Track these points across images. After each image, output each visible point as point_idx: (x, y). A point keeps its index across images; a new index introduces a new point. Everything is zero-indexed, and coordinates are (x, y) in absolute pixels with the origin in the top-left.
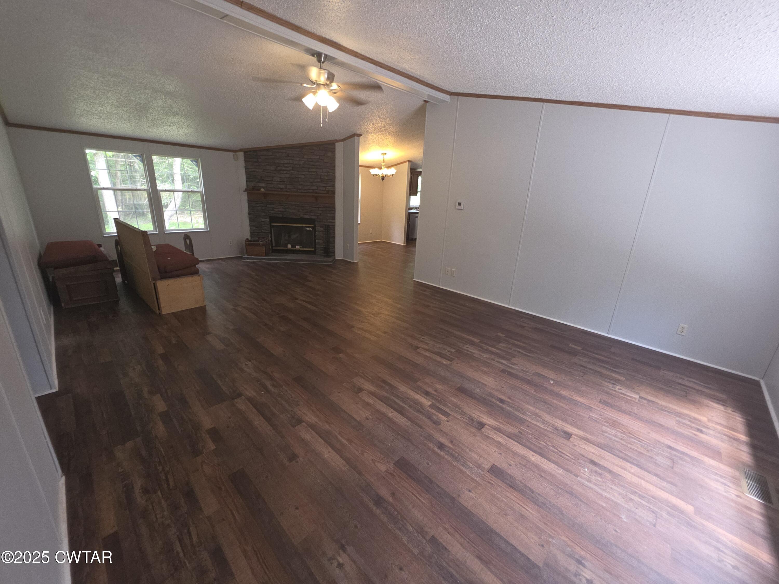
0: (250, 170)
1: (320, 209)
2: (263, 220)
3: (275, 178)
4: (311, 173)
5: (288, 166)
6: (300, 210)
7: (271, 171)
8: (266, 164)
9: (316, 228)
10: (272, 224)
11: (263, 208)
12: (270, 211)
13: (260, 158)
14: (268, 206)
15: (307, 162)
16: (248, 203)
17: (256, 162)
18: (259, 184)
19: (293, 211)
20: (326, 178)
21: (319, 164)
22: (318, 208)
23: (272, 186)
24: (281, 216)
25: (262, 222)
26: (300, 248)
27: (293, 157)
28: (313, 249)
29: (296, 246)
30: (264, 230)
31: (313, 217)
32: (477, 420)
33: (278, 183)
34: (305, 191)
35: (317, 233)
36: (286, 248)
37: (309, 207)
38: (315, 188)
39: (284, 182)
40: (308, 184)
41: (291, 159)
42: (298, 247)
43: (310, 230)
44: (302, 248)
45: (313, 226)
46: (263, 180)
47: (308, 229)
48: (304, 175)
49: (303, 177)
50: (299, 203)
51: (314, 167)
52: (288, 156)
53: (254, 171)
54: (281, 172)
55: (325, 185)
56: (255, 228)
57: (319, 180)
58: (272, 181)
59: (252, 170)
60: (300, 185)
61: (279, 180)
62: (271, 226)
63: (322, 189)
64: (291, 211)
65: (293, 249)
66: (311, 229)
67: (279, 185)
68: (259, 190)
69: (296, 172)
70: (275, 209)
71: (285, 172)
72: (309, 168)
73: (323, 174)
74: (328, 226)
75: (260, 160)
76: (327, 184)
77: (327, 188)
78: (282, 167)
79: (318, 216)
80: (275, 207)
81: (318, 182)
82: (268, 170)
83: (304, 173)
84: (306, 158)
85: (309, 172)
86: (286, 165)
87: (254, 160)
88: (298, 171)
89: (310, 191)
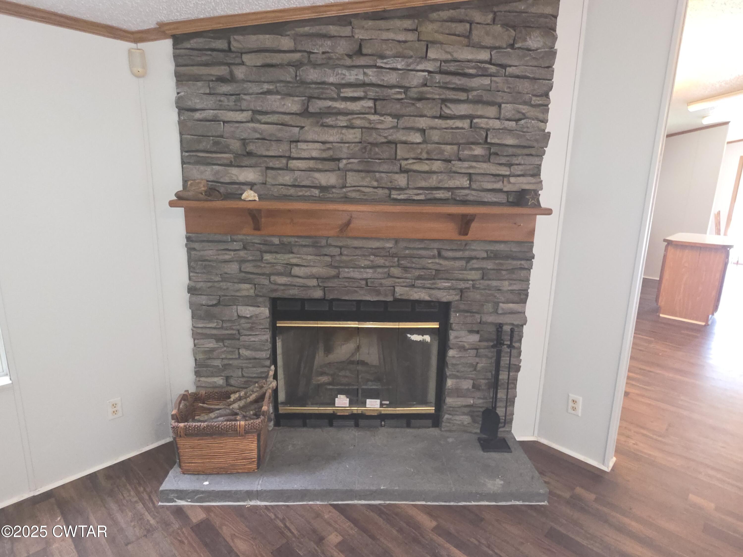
0: (197, 115)
1: (475, 264)
2: (247, 311)
3: (302, 146)
4: (450, 123)
5: (359, 93)
6: (396, 271)
7: (287, 118)
8: (266, 87)
9: (452, 335)
10: (280, 324)
11: (248, 267)
12: (273, 278)
13: (243, 64)
14: (267, 257)
15: (438, 77)
16: (190, 250)
17: (221, 80)
18: (234, 171)
19: (369, 273)
20: (510, 141)
21: (486, 81)
22: (470, 259)
23: (287, 178)
24: (318, 294)
25: (243, 321)
26: (382, 405)
27: (382, 57)
28: (431, 409)
29: (368, 401)
30: (247, 348)
31: (444, 296)
33: (311, 164)
34: (422, 197)
35: (451, 353)
36: (329, 409)
37: (434, 257)
38: (463, 182)
39: (339, 160)
40: (437, 166)
41: (376, 66)
42: (373, 405)
43: (423, 343)
44: (388, 406)
45: (435, 325)
46: (250, 154)
47: (416, 338)
48: (423, 131)
49: (417, 138)
50: (389, 245)
51: (463, 96)
52: (359, 52)
53: (215, 120)
54: (329, 121)
55: (504, 171)
56: (211, 344)
57: (478, 151)
58: (290, 158)
59: (210, 114)
60: (402, 171)
61: (315, 154)
62: (275, 329)
63: (490, 186)
64: (356, 274)
65: (355, 409)
66: (427, 338)
67: (317, 175)
68: (238, 197)
69: (389, 119)
70: (296, 271)
71: (342, 121)
72: (444, 101)
73: (497, 124)
74: (499, 327)
75: (240, 72)
76: (510, 165)
77: (512, 180)
78: (332, 99)
79: (462, 291)
80: (294, 261)
81: (475, 159)
82: (274, 113)
83: (422, 123)
84: (435, 60)
85: (441, 117)
86: (348, 92)
87: (222, 71)
88: (397, 116)
89: (440, 194)
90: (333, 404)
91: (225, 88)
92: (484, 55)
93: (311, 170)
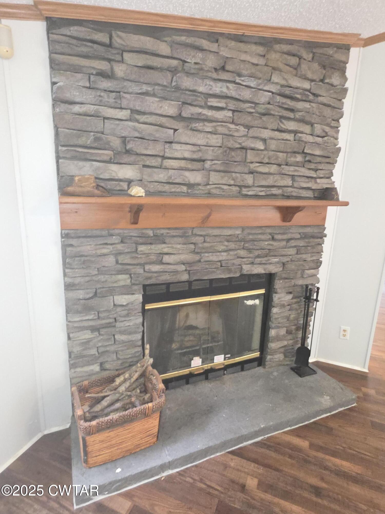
0: (76, 109)
1: (293, 243)
2: (122, 299)
3: (175, 146)
5: (222, 104)
6: (242, 253)
7: (164, 120)
8: (145, 88)
9: (276, 297)
10: (148, 307)
11: (126, 259)
12: (147, 267)
13: (122, 61)
14: (142, 248)
15: (278, 98)
17: (102, 74)
18: (114, 167)
19: (224, 256)
20: (318, 152)
21: (307, 105)
22: (288, 240)
23: (162, 176)
24: (185, 277)
25: (119, 309)
26: (225, 359)
27: (239, 75)
28: (257, 354)
29: (216, 358)
30: (122, 333)
31: (273, 269)
33: (183, 164)
34: (263, 194)
35: (275, 310)
36: (186, 371)
37: (269, 240)
38: (289, 182)
39: (204, 161)
40: (274, 169)
41: (234, 82)
42: (219, 360)
43: (254, 306)
44: (229, 358)
45: (262, 291)
46: (128, 152)
47: (250, 302)
48: (264, 140)
49: (260, 146)
50: (238, 232)
51: (291, 115)
52: (223, 68)
53: (96, 115)
54: (199, 125)
55: (313, 174)
56: (87, 335)
57: (299, 158)
58: (164, 158)
59: (91, 109)
60: (250, 172)
61: (187, 155)
62: (144, 311)
63: (305, 185)
64: (214, 258)
66: (257, 302)
67: (187, 174)
69: (242, 128)
70: (166, 259)
71: (209, 127)
72: (282, 117)
73: (310, 139)
75: (120, 70)
76: (316, 170)
77: (318, 181)
78: (201, 107)
79: (284, 264)
80: (166, 250)
81: (297, 164)
82: (151, 114)
83: (266, 134)
84: (277, 83)
85: (278, 130)
86: (213, 102)
87: (103, 66)
88: (248, 127)
89: (275, 191)
90: (190, 366)
91: (105, 84)
92: (307, 85)
93: (181, 169)
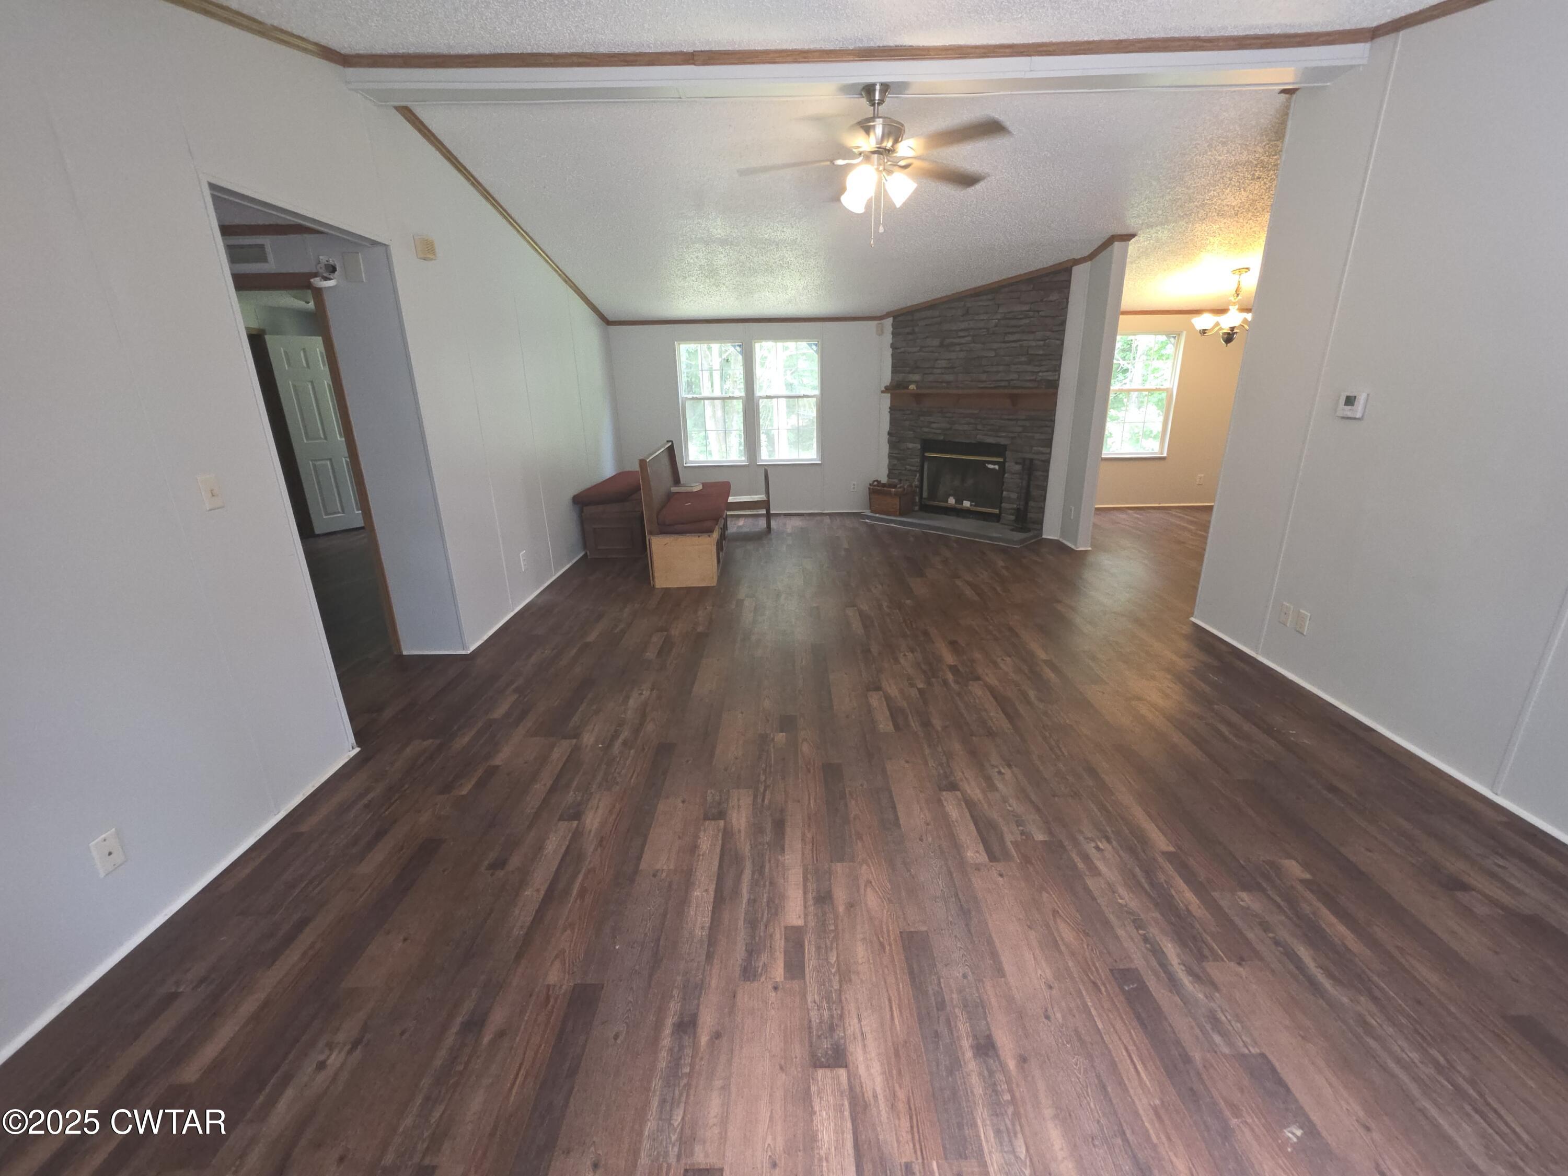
0: (900, 351)
1: (1020, 423)
2: (910, 445)
3: (939, 362)
4: (1008, 345)
5: (966, 334)
7: (934, 349)
8: (926, 335)
9: (1007, 464)
10: (927, 454)
11: (913, 423)
12: (923, 429)
13: (918, 325)
14: (921, 418)
15: (1002, 322)
16: (891, 414)
17: (908, 334)
18: (911, 375)
19: (966, 427)
20: (1041, 352)
21: (1027, 321)
22: (1017, 420)
23: (931, 378)
24: (942, 438)
25: (909, 451)
26: (971, 505)
27: (978, 314)
28: (997, 511)
29: (964, 502)
30: (909, 465)
31: (1003, 441)
32: (844, 1038)
33: (943, 370)
34: (992, 386)
35: (1007, 475)
36: (943, 505)
37: (997, 419)
38: (1015, 376)
39: (955, 368)
40: (1001, 368)
41: (974, 320)
42: (967, 504)
43: (994, 469)
44: (975, 506)
45: (1001, 460)
46: (916, 367)
47: (990, 466)
48: (995, 350)
49: (992, 354)
50: (977, 412)
51: (1015, 330)
52: (967, 313)
53: (906, 352)
54: (952, 348)
55: (1036, 369)
56: (895, 462)
57: (1023, 359)
58: (933, 368)
59: (902, 349)
60: (985, 372)
61: (945, 365)
62: (924, 459)
63: (1028, 378)
64: (959, 428)
65: (958, 506)
66: (997, 467)
67: (945, 376)
68: (907, 388)
69: (979, 345)
70: (934, 425)
71: (958, 348)
72: (1006, 334)
73: (1034, 344)
74: (1031, 460)
75: (917, 329)
76: (1043, 366)
77: (1043, 374)
78: (954, 338)
79: (1013, 438)
80: (932, 420)
81: (1021, 363)
82: (928, 347)
83: (995, 346)
84: (1002, 313)
85: (1004, 342)
86: (961, 334)
87: (908, 330)
88: (983, 343)
89: (1003, 384)
90: (947, 501)
91: (910, 337)
92: (1026, 308)
93: (943, 374)
